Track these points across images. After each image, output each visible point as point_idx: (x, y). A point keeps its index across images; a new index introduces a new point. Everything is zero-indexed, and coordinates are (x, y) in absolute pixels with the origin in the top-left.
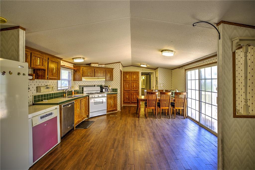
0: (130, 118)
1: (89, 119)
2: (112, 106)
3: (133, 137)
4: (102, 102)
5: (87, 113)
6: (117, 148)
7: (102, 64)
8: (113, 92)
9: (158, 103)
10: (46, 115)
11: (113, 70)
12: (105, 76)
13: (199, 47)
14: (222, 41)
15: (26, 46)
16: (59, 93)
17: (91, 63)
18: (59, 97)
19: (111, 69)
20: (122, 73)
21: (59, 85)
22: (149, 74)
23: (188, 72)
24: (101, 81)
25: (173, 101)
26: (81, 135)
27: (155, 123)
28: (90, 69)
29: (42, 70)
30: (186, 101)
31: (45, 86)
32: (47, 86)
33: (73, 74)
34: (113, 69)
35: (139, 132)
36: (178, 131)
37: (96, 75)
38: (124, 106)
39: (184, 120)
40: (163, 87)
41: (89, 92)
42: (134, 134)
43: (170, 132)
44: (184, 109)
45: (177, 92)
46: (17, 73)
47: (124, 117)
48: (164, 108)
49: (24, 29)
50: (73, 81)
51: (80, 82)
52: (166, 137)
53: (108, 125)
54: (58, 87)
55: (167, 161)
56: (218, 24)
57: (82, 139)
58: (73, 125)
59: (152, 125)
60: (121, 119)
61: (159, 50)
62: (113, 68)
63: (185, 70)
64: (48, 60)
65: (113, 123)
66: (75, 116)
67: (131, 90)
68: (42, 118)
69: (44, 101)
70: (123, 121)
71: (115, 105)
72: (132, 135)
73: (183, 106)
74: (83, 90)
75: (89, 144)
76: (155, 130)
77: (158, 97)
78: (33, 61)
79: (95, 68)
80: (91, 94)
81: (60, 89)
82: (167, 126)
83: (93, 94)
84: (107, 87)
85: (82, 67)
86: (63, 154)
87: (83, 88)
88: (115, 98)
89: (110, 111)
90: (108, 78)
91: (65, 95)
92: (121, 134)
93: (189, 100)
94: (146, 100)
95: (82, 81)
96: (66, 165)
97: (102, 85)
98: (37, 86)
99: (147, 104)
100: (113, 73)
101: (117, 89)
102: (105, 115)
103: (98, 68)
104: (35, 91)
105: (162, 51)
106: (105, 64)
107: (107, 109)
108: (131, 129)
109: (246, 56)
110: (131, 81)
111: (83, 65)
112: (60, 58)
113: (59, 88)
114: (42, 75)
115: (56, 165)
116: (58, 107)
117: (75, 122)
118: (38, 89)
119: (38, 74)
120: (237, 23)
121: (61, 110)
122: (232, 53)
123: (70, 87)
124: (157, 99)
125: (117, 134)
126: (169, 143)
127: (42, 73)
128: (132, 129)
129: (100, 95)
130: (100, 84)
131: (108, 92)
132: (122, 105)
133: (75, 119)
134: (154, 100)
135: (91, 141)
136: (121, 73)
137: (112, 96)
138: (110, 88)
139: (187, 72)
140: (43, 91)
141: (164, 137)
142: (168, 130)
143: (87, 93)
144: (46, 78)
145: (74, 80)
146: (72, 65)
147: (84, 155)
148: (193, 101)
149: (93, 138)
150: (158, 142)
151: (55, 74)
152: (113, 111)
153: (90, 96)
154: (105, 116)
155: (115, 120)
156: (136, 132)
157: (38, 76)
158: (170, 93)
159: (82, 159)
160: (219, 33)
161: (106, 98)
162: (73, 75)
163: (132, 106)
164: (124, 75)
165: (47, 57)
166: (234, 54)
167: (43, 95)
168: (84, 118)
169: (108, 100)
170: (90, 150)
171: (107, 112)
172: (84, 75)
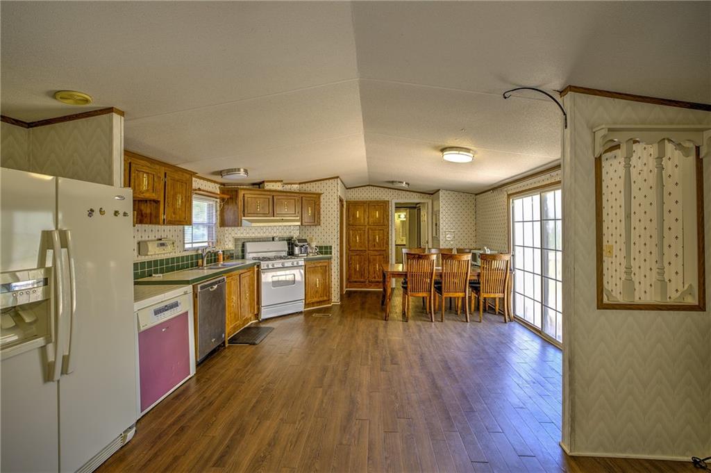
0: (364, 320)
1: (260, 322)
2: (317, 292)
3: (369, 364)
4: (294, 282)
5: (256, 307)
6: (330, 386)
7: (291, 184)
8: (321, 256)
9: (435, 283)
10: (166, 306)
11: (319, 198)
12: (300, 213)
13: (531, 141)
14: (571, 133)
15: (125, 151)
16: (187, 257)
17: (263, 182)
18: (187, 268)
19: (315, 196)
20: (345, 206)
21: (188, 238)
22: (418, 206)
23: (516, 201)
24: (289, 226)
25: (476, 278)
26: (243, 358)
27: (427, 332)
28: (262, 196)
29: (152, 202)
30: (510, 276)
31: (155, 241)
32: (161, 240)
33: (218, 209)
34: (319, 195)
35: (384, 351)
36: (484, 350)
37: (277, 210)
38: (350, 291)
39: (506, 327)
40: (452, 241)
41: (261, 255)
42: (372, 357)
43: (462, 353)
44: (504, 298)
45: (487, 253)
46: (113, 212)
47: (349, 319)
48: (451, 295)
49: (122, 113)
50: (220, 227)
51: (236, 229)
52: (452, 364)
53: (309, 337)
54: (186, 242)
55: (448, 414)
56: (562, 93)
57: (245, 367)
58: (223, 335)
59: (420, 338)
60: (340, 323)
61: (436, 148)
62: (320, 192)
63: (509, 196)
64: (165, 177)
65: (321, 333)
66: (227, 314)
67: (367, 249)
68: (157, 312)
69: (153, 275)
70: (347, 328)
71: (327, 289)
72: (368, 359)
73: (501, 288)
74: (243, 251)
75: (262, 377)
76: (426, 349)
77: (435, 268)
78: (135, 182)
79: (274, 194)
80: (265, 259)
81: (190, 248)
82: (457, 340)
83: (269, 259)
84: (305, 241)
85: (243, 192)
86: (205, 397)
87: (243, 246)
88: (326, 271)
89: (313, 304)
90: (306, 220)
91: (200, 261)
92: (342, 357)
93: (519, 274)
94: (406, 275)
95: (241, 226)
96: (214, 419)
97: (292, 238)
98: (140, 239)
99: (409, 286)
100: (319, 205)
101: (331, 247)
102: (301, 313)
103: (282, 194)
104: (136, 253)
105: (443, 150)
106: (300, 184)
107: (305, 299)
108: (364, 347)
109: (628, 166)
110: (367, 227)
111: (245, 187)
112: (193, 171)
113: (187, 246)
114: (151, 214)
115: (192, 418)
116: (189, 288)
117: (228, 330)
118: (141, 247)
119: (141, 211)
120: (605, 91)
121: (196, 297)
122: (594, 159)
123: (213, 243)
124: (432, 273)
125: (331, 356)
126: (457, 376)
127: (151, 210)
128: (368, 346)
129: (288, 263)
130: (287, 235)
131: (308, 254)
132: (345, 290)
133: (227, 322)
134: (425, 275)
135: (266, 373)
136: (342, 206)
137: (317, 266)
138: (314, 245)
139: (513, 202)
140: (153, 253)
141: (447, 364)
142: (459, 349)
143: (254, 259)
144: (161, 221)
145: (223, 224)
146: (218, 186)
147: (254, 400)
148: (529, 276)
149: (270, 366)
150: (430, 374)
151: (180, 212)
152: (320, 303)
153: (264, 265)
154: (302, 317)
155: (325, 324)
156: (377, 353)
157: (142, 216)
158: (468, 257)
159: (250, 408)
160: (565, 114)
161: (303, 272)
162: (218, 213)
163: (369, 292)
164: (348, 210)
165: (163, 170)
166: (598, 161)
167: (151, 261)
168: (247, 320)
169: (307, 276)
170: (266, 390)
171: (307, 305)
172: (246, 211)
